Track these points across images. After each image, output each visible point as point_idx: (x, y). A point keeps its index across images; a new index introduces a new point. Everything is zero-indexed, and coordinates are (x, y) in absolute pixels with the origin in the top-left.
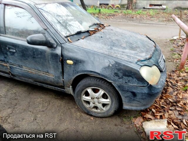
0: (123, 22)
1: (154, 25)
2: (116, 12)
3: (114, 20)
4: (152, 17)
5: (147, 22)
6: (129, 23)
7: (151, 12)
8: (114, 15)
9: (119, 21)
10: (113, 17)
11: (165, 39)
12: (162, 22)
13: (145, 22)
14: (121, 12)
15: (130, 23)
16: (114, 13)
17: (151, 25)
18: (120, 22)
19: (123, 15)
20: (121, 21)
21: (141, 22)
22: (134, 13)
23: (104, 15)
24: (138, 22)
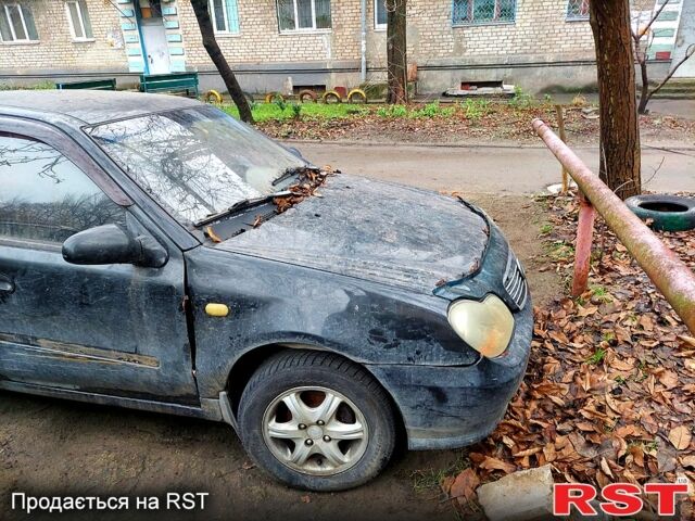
0: (379, 145)
1: (483, 150)
2: (354, 113)
3: (349, 141)
4: (474, 125)
5: (460, 143)
6: (401, 148)
7: (470, 108)
8: (346, 125)
9: (367, 142)
10: (343, 132)
11: (521, 194)
12: (506, 138)
13: (452, 143)
14: (371, 113)
15: (404, 147)
16: (347, 117)
17: (474, 150)
18: (370, 145)
19: (380, 123)
20: (374, 142)
21: (439, 143)
22: (413, 113)
23: (314, 124)
24: (430, 143)
